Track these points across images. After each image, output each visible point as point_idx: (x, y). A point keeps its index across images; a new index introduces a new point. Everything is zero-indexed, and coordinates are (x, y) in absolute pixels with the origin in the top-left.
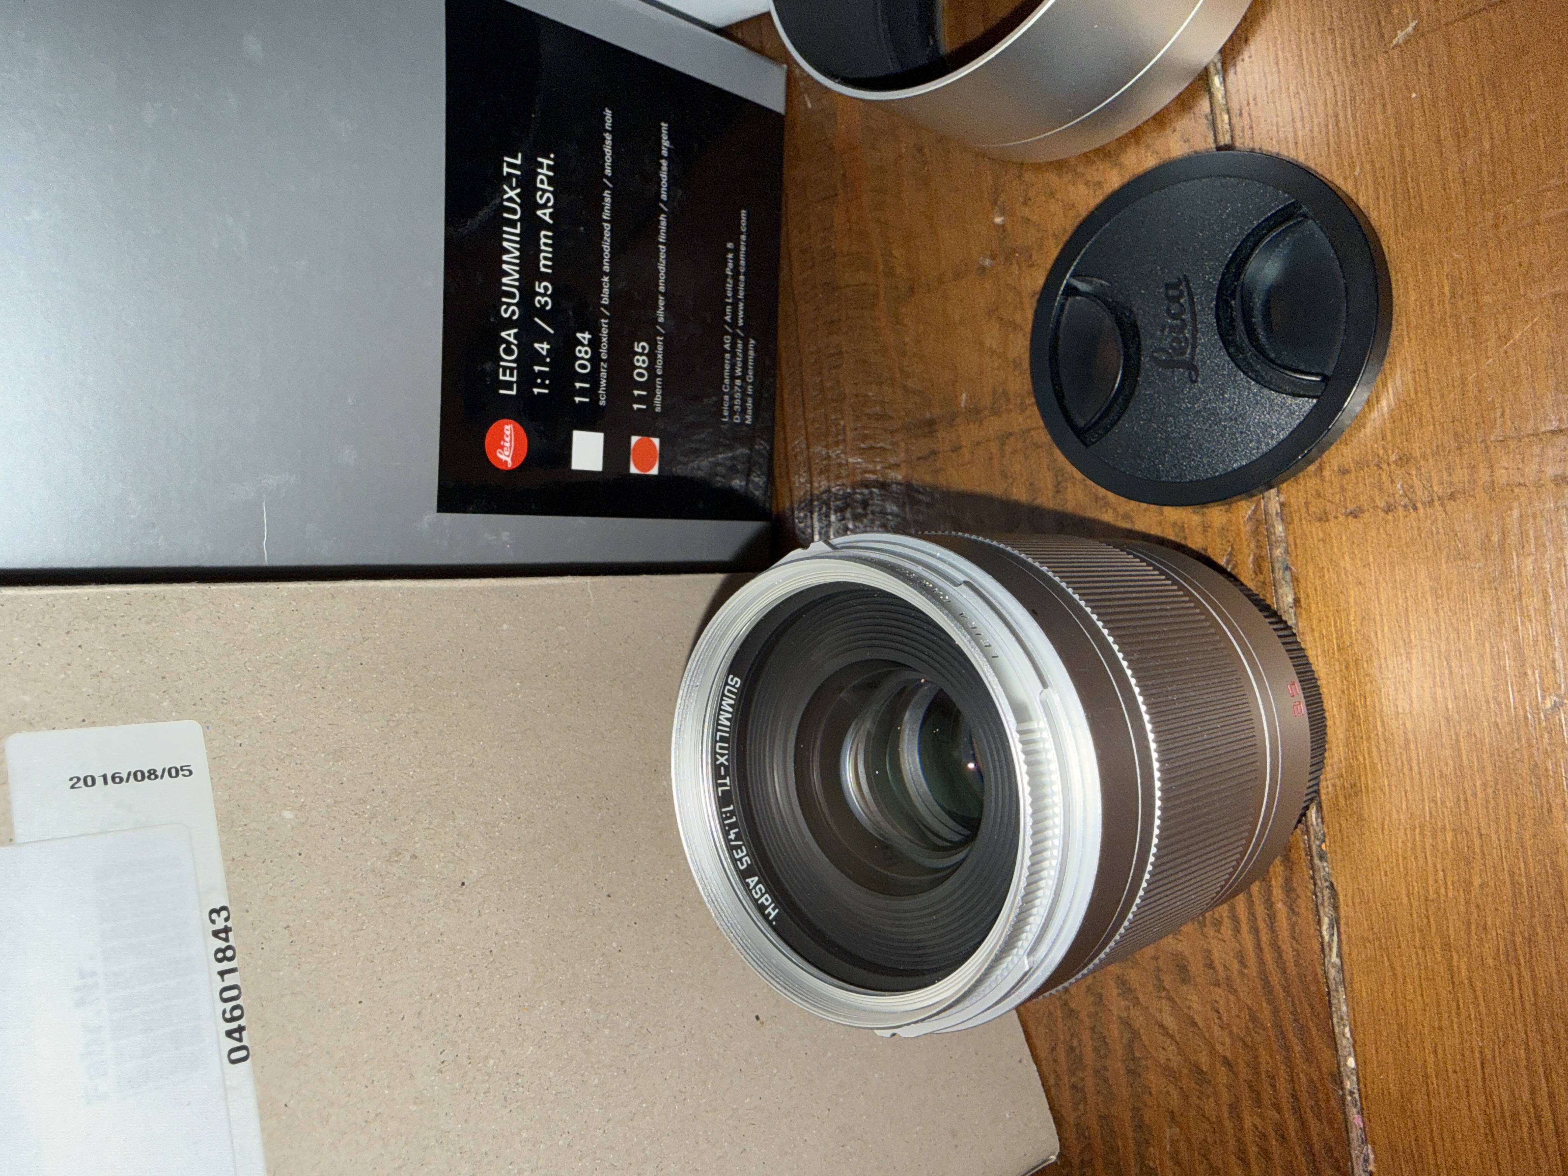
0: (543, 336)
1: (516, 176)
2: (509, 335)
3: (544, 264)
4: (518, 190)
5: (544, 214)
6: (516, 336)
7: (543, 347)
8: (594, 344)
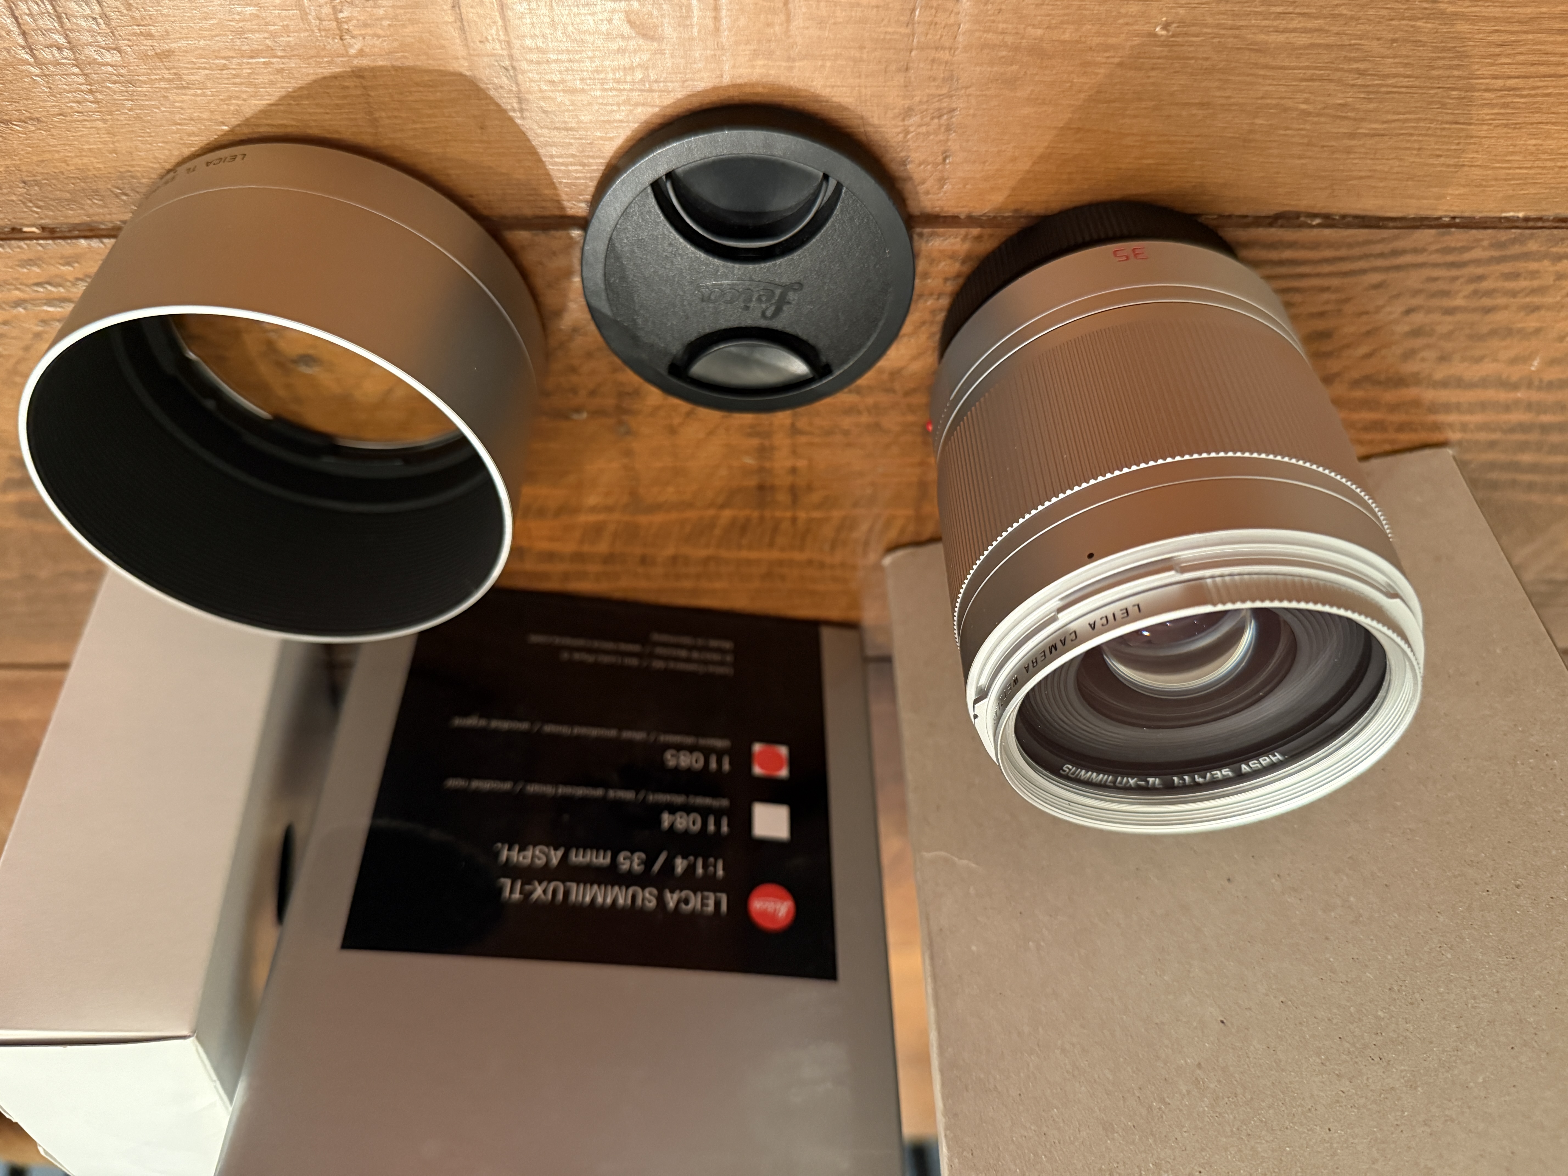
0: (669, 865)
1: (522, 885)
2: (671, 900)
3: (602, 860)
4: (536, 883)
5: (555, 857)
6: (672, 892)
7: (680, 865)
8: (673, 809)
